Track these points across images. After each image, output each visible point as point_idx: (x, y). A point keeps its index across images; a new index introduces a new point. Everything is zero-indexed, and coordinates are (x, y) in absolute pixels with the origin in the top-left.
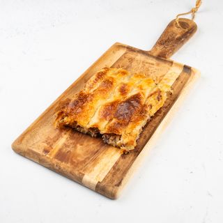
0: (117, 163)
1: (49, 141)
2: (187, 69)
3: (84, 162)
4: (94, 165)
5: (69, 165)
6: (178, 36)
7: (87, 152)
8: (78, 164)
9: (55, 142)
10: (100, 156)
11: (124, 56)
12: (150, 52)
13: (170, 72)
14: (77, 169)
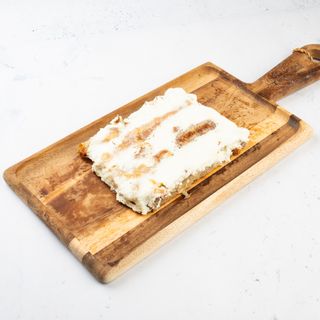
0: (129, 233)
1: (55, 179)
2: (294, 121)
3: (86, 219)
4: (97, 228)
5: (64, 219)
6: (303, 70)
7: (97, 206)
8: (76, 220)
9: (61, 182)
10: (112, 216)
11: (212, 84)
12: (250, 85)
13: (267, 120)
14: (72, 227)
